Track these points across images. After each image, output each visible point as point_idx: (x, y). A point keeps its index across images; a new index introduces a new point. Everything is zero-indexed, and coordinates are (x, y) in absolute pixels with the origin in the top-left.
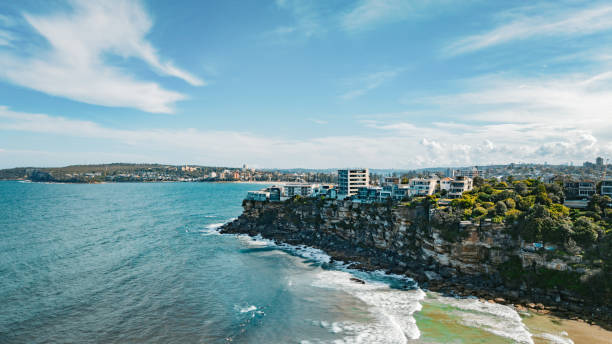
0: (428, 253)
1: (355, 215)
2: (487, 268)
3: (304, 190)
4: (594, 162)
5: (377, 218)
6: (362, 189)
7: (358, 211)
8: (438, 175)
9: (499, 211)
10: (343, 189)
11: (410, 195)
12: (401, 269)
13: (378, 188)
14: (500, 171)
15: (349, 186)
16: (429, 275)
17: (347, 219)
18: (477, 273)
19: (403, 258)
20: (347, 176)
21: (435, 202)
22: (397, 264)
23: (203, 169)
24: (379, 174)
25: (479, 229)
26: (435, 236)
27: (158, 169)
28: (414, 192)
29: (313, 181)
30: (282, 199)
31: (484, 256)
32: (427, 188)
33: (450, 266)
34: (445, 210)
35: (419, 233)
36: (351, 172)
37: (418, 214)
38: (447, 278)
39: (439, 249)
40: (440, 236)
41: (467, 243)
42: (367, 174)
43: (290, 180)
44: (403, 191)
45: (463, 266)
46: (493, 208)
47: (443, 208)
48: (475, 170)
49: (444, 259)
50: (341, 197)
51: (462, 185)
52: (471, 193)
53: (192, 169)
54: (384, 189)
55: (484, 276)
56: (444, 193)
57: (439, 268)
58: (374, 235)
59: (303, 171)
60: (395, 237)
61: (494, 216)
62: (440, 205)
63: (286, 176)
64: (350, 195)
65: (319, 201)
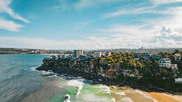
0: (99, 73)
1: (79, 63)
2: (115, 77)
3: (63, 56)
4: (141, 48)
5: (85, 64)
6: (81, 56)
7: (80, 62)
8: (102, 51)
9: (118, 61)
10: (75, 56)
11: (94, 57)
12: (92, 79)
13: (85, 55)
14: (118, 50)
15: (77, 55)
16: (100, 80)
17: (76, 65)
18: (112, 79)
19: (92, 75)
20: (76, 52)
21: (101, 59)
22: (91, 77)
23: (29, 50)
24: (86, 51)
25: (113, 66)
26: (101, 69)
27: (13, 50)
28: (96, 56)
29: (66, 53)
30: (56, 59)
31: (114, 74)
32: (99, 55)
33: (105, 77)
34: (104, 61)
35: (97, 68)
36: (78, 51)
37: (97, 62)
38: (104, 80)
39: (102, 72)
40: (102, 69)
41: (110, 70)
42: (82, 51)
43: (59, 53)
44: (92, 56)
45: (109, 77)
46: (116, 60)
47: (103, 61)
48: (112, 50)
49: (103, 75)
50: (75, 58)
51: (108, 54)
52: (111, 56)
53: (25, 50)
54: (87, 55)
55: (114, 79)
56: (103, 57)
57: (102, 78)
58: (84, 69)
59: (63, 50)
60: (90, 69)
61: (117, 63)
62: (102, 60)
63: (57, 52)
64: (77, 57)
65: (68, 60)
